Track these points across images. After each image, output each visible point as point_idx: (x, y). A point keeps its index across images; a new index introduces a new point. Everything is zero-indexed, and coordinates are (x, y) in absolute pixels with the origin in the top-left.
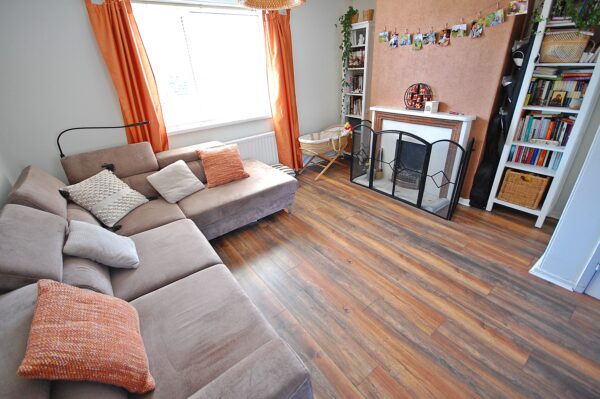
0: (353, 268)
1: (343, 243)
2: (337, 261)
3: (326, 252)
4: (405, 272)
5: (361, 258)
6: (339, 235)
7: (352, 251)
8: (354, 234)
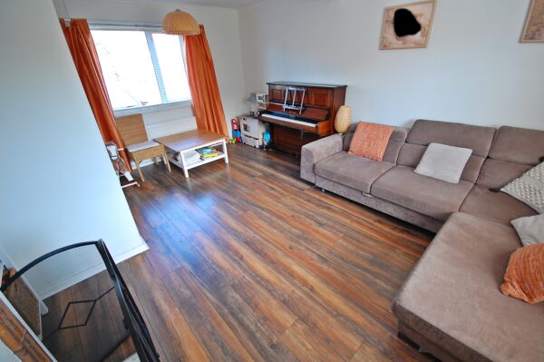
0: (288, 243)
1: (296, 268)
2: (303, 248)
3: (315, 257)
4: (247, 243)
5: (279, 252)
6: (305, 283)
7: (289, 260)
8: (285, 285)
